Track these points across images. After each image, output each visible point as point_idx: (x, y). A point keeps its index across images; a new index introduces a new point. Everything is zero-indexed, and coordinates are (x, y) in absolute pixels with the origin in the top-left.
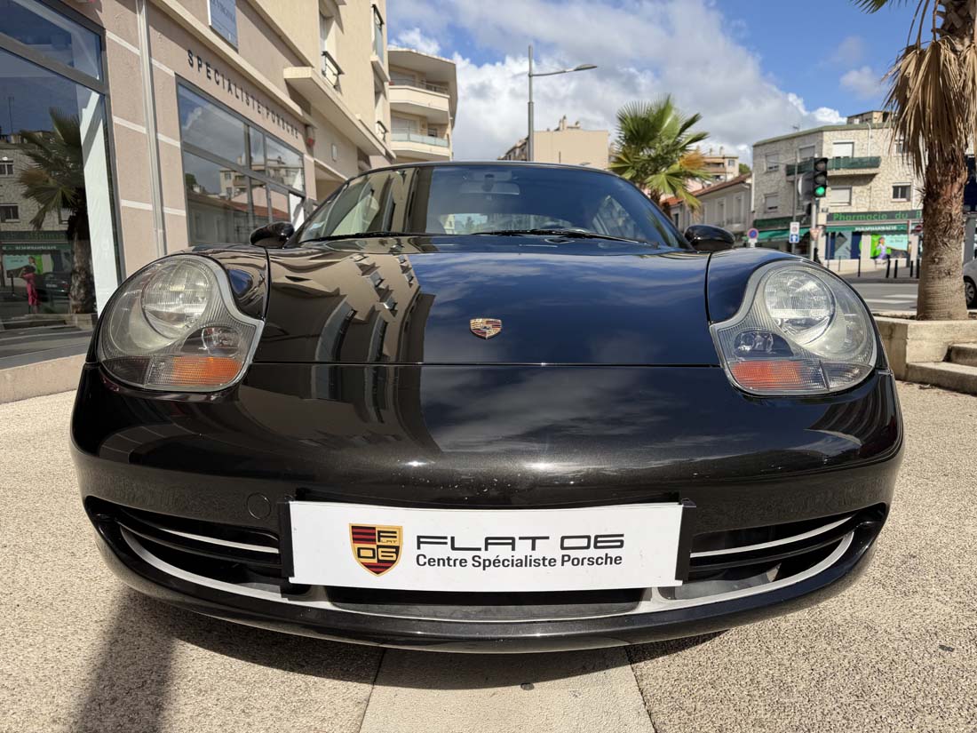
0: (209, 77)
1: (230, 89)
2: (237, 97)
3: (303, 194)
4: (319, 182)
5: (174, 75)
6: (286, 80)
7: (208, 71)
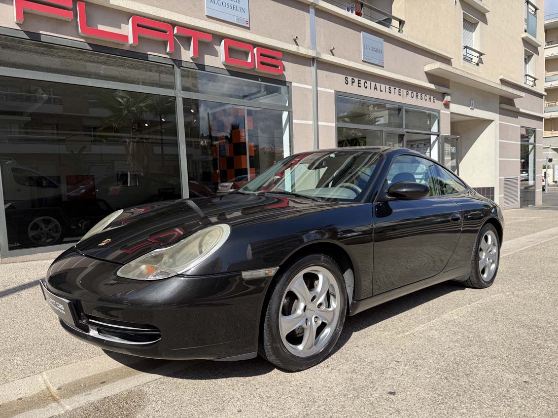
0: (360, 87)
1: (376, 88)
2: (381, 91)
3: (438, 134)
4: (453, 124)
5: (334, 92)
6: (425, 72)
7: (359, 83)
